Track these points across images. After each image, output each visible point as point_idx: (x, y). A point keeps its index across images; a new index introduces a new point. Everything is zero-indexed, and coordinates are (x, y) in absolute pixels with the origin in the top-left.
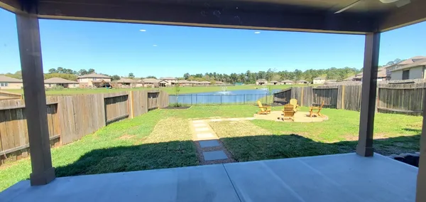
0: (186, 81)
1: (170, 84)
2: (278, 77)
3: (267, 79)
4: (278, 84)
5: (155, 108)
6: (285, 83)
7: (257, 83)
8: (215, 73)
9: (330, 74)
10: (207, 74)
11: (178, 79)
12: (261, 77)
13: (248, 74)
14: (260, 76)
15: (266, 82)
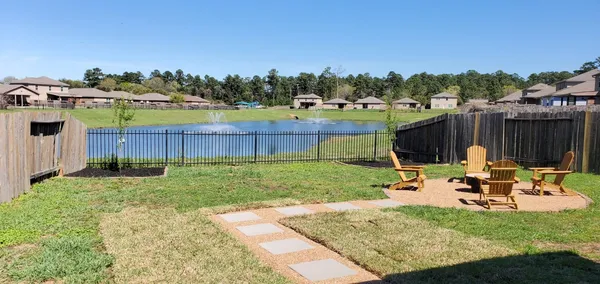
0: (94, 92)
1: (43, 98)
2: (348, 89)
3: (320, 93)
4: (349, 106)
5: (49, 176)
6: (365, 106)
7: (297, 103)
8: (180, 72)
9: (468, 85)
10: (156, 74)
11: (71, 85)
12: (305, 90)
13: (272, 79)
14: (303, 84)
15: (319, 102)
